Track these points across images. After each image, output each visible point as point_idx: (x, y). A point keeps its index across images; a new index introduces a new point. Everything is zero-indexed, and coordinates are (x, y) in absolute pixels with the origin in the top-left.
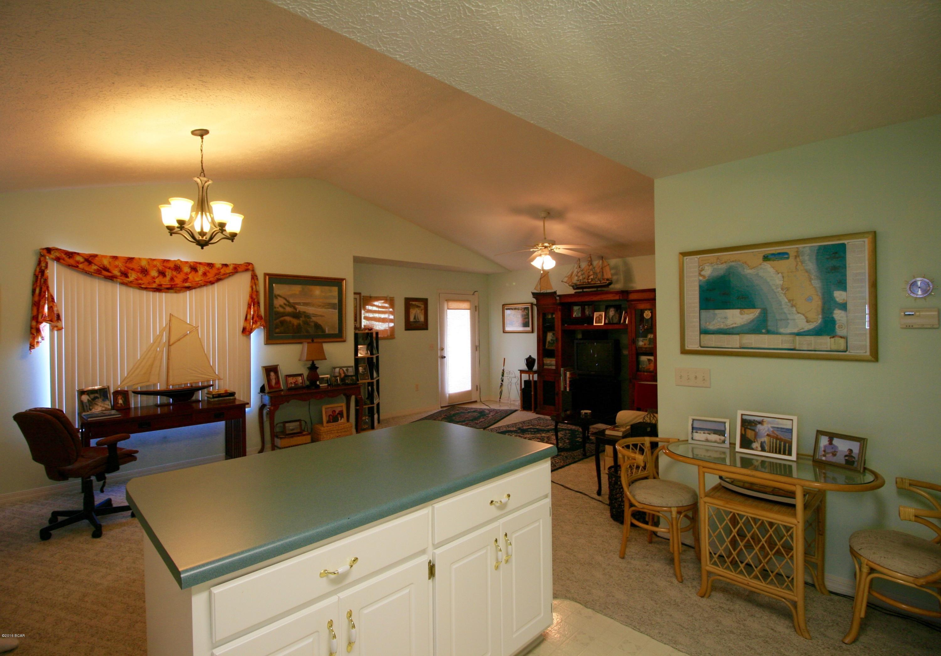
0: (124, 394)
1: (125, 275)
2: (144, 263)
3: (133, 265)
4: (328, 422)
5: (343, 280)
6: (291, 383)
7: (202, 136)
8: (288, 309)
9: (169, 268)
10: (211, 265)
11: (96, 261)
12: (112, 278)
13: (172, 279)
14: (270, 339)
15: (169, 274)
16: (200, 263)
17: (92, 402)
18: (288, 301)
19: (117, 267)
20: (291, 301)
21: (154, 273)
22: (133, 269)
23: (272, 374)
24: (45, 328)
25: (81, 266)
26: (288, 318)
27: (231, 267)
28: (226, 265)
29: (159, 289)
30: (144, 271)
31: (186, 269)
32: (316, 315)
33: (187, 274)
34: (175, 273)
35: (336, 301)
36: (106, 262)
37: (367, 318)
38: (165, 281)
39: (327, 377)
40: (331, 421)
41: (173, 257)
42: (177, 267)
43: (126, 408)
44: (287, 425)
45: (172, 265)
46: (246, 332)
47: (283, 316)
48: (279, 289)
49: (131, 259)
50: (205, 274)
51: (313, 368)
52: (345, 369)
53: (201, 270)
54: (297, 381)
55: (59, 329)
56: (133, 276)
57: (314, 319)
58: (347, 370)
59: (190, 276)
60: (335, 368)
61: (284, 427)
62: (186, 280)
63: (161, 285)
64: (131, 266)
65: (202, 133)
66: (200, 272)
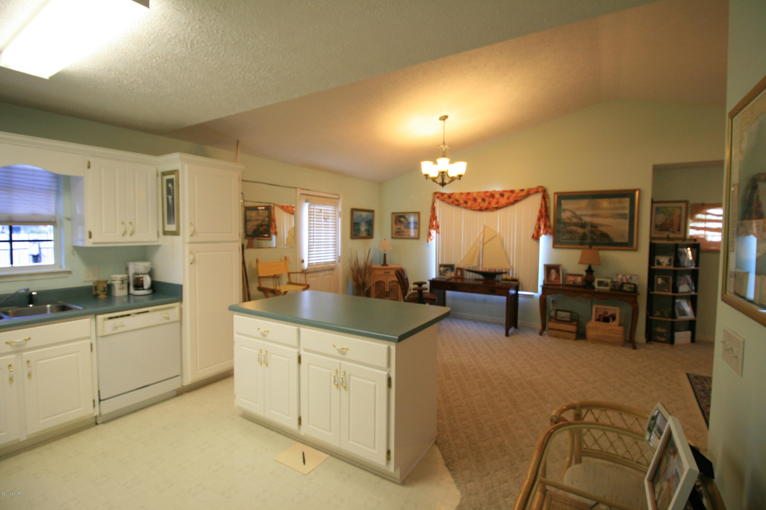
0: (461, 270)
1: (466, 202)
2: (475, 195)
3: (470, 197)
4: (598, 320)
5: (635, 191)
6: (570, 281)
7: (444, 120)
8: (575, 220)
9: (487, 196)
10: (512, 192)
11: (453, 196)
12: (458, 205)
13: (489, 203)
14: (556, 244)
15: (487, 200)
16: (506, 191)
17: (445, 271)
18: (574, 214)
19: (462, 198)
20: (578, 213)
21: (479, 200)
22: (469, 199)
23: (553, 271)
24: (434, 233)
25: (446, 200)
26: (574, 228)
27: (525, 191)
28: (522, 190)
29: (481, 210)
30: (475, 200)
31: (497, 196)
32: (602, 225)
33: (498, 199)
34: (491, 199)
35: (627, 211)
36: (457, 197)
37: (693, 228)
38: (485, 205)
39: (608, 282)
40: (602, 320)
41: (491, 189)
42: (492, 195)
43: (462, 278)
44: (559, 313)
45: (489, 194)
46: (536, 238)
47: (569, 226)
48: (565, 204)
49: (468, 194)
50: (508, 198)
51: (590, 271)
52: (628, 277)
53: (506, 195)
54: (575, 280)
55: (439, 233)
56: (470, 203)
57: (601, 228)
58: (631, 278)
59: (500, 200)
60: (617, 275)
61: (556, 314)
62: (497, 203)
63: (481, 207)
64: (469, 197)
65: (444, 118)
66: (506, 197)
